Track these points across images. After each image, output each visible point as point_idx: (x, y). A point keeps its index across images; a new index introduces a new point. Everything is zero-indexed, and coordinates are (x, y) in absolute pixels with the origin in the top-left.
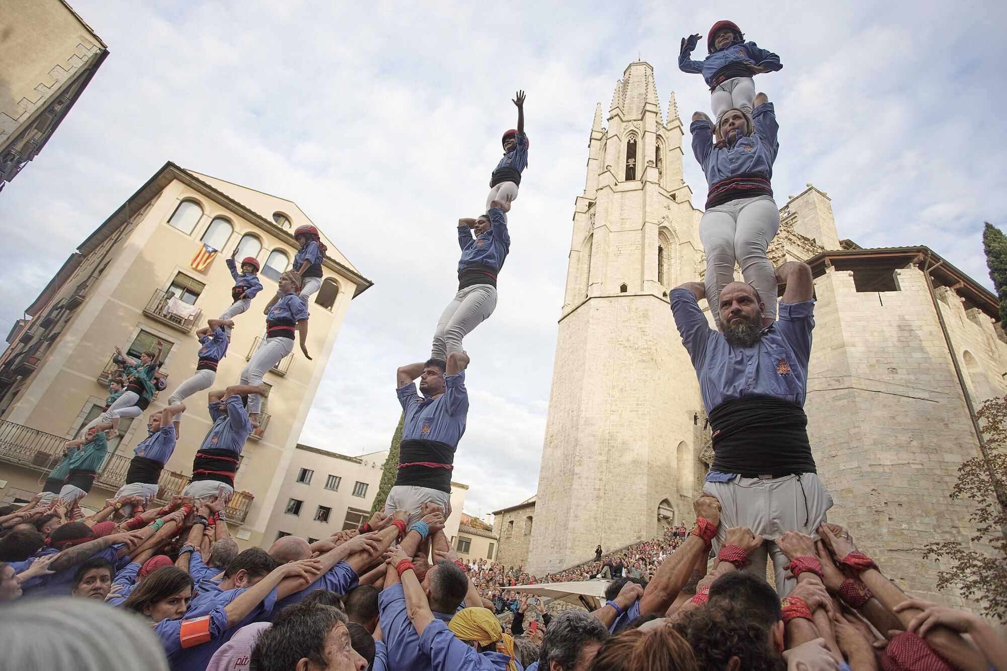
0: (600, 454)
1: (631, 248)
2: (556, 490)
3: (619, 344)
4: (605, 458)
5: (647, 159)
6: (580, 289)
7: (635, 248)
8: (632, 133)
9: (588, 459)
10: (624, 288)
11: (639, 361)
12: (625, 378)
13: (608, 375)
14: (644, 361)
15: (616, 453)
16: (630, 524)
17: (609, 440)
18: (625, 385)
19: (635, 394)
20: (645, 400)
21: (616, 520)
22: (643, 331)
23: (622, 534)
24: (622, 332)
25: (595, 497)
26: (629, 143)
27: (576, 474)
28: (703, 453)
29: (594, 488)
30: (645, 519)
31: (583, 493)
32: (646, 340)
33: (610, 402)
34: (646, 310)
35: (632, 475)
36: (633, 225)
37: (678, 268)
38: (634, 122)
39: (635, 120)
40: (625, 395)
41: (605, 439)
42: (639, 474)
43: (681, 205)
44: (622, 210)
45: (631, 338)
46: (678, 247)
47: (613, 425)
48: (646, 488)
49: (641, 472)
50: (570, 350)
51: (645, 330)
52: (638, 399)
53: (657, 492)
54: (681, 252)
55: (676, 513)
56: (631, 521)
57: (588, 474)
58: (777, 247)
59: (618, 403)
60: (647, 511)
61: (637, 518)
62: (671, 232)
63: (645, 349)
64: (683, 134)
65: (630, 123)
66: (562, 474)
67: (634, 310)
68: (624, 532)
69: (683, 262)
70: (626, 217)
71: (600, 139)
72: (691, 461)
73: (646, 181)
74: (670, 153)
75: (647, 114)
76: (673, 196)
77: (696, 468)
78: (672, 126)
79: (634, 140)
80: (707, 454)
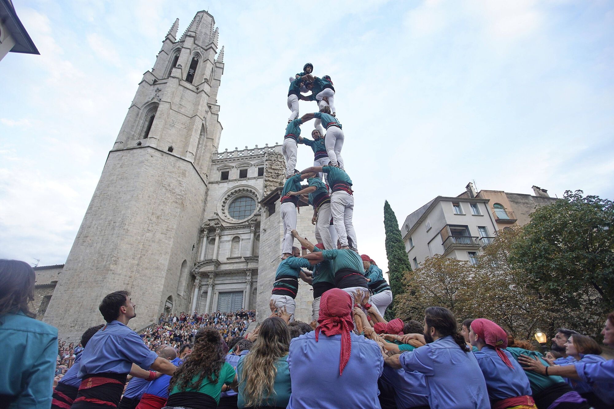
0: (133, 259)
1: (182, 126)
2: (85, 280)
3: (163, 186)
4: (137, 262)
5: (205, 77)
6: (133, 135)
7: (184, 127)
8: (197, 54)
9: (123, 261)
10: (171, 149)
11: (174, 202)
12: (162, 210)
13: (150, 204)
14: (177, 202)
15: (146, 260)
16: (146, 311)
17: (142, 250)
18: (161, 215)
19: (167, 222)
20: (173, 229)
22: (180, 183)
23: (139, 317)
24: (166, 179)
26: (193, 58)
27: (111, 270)
28: (194, 269)
29: (124, 283)
30: (158, 308)
32: (181, 190)
33: (148, 223)
34: (185, 171)
35: (154, 277)
36: (186, 112)
37: (202, 152)
38: (201, 49)
39: (202, 48)
40: (160, 221)
41: (139, 248)
42: (160, 277)
43: (213, 115)
44: (181, 98)
45: (171, 185)
46: (205, 139)
47: (147, 240)
48: (162, 287)
49: (161, 276)
50: (120, 177)
51: (182, 183)
52: (168, 227)
53: (167, 291)
54: (206, 142)
55: (174, 305)
56: (148, 309)
57: (121, 271)
58: (280, 168)
59: (154, 225)
60: (160, 303)
61: (153, 307)
62: (204, 128)
63: (179, 195)
64: (223, 74)
65: (199, 48)
66: (94, 268)
67: (177, 167)
68: (141, 316)
69: (206, 149)
70: (183, 105)
71: (173, 43)
72: (186, 273)
73: (203, 90)
74: (214, 81)
75: (211, 50)
76: (210, 107)
77: (188, 278)
78: (219, 66)
79: (197, 59)
80: (196, 270)
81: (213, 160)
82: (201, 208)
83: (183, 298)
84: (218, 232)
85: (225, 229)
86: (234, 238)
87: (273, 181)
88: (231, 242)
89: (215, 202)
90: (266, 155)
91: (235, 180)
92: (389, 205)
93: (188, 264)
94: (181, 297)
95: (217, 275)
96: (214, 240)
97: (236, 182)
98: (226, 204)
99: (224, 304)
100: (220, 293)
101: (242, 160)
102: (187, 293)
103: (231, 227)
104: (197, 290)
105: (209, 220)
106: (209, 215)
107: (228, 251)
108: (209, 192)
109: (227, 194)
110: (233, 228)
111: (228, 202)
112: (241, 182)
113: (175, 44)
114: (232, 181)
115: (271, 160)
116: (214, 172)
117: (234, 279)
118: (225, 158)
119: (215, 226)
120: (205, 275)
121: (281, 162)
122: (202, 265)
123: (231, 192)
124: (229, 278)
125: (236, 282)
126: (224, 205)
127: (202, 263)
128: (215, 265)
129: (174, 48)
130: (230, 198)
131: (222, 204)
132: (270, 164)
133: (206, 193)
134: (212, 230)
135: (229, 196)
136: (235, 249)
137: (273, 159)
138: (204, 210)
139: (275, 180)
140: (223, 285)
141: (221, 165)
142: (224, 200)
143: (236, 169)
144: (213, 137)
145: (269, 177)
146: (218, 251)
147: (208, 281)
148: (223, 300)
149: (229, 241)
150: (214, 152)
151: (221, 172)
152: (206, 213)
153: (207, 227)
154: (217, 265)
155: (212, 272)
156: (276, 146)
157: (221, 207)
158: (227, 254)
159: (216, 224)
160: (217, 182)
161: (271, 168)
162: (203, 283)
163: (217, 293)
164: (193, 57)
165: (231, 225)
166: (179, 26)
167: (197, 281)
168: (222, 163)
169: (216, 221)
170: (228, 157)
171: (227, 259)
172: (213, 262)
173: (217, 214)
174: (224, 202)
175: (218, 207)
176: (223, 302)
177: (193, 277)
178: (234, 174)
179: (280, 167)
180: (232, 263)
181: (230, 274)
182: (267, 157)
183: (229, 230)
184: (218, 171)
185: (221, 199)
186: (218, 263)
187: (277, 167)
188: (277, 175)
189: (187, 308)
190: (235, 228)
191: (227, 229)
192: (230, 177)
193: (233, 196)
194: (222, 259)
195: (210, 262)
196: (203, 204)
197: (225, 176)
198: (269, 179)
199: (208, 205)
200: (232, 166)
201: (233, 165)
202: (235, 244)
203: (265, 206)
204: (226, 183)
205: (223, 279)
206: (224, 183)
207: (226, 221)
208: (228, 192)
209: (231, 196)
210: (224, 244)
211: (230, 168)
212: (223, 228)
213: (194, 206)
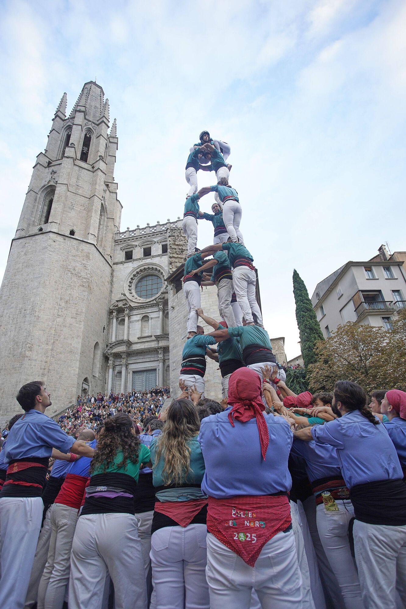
0: (47, 344)
1: (81, 208)
2: (4, 368)
3: (68, 270)
4: (50, 347)
5: (99, 154)
6: (34, 221)
7: (83, 209)
8: (89, 130)
9: (37, 347)
10: (72, 233)
11: (80, 285)
12: (70, 294)
13: (57, 290)
14: (83, 286)
15: (59, 345)
16: (65, 393)
17: (54, 335)
18: (70, 299)
19: (76, 307)
20: (82, 312)
21: (55, 391)
22: (85, 266)
23: (59, 400)
24: (70, 263)
25: (41, 374)
26: (86, 135)
27: (27, 357)
28: (107, 350)
29: (41, 368)
30: (75, 390)
31: (31, 370)
32: (87, 273)
33: (58, 308)
34: (89, 253)
35: (69, 361)
36: (84, 193)
37: (104, 233)
39: (93, 123)
40: (69, 306)
41: (52, 334)
42: (74, 360)
43: (111, 194)
44: (78, 179)
45: (77, 269)
46: (106, 219)
47: (58, 325)
48: (78, 370)
50: (25, 264)
51: (87, 266)
52: (77, 311)
53: (83, 373)
54: (107, 223)
55: (90, 386)
56: (66, 391)
57: (36, 357)
58: (184, 244)
59: (63, 310)
60: (77, 385)
61: (70, 390)
62: (104, 208)
63: (85, 278)
64: (117, 150)
65: (91, 123)
66: (11, 356)
67: (80, 250)
68: (60, 399)
69: (108, 230)
70: (80, 185)
71: (64, 120)
72: (99, 355)
73: (99, 168)
74: (109, 157)
75: (103, 124)
76: (107, 186)
77: (101, 359)
78: (113, 141)
79: (90, 136)
80: (109, 351)
81: (116, 240)
82: (107, 290)
83: (99, 379)
84: (127, 312)
85: (134, 309)
86: (143, 318)
87: (177, 258)
88: (140, 322)
89: (122, 283)
90: (169, 231)
91: (140, 259)
92: (298, 274)
93: (100, 346)
94: (97, 379)
95: (129, 354)
96: (124, 320)
97: (140, 261)
98: (133, 284)
99: (138, 383)
100: (133, 372)
101: (145, 238)
102: (102, 374)
103: (139, 307)
104: (111, 370)
105: (117, 301)
106: (116, 296)
107: (138, 331)
108: (114, 273)
109: (133, 274)
110: (141, 308)
111: (134, 282)
112: (145, 260)
113: (65, 122)
114: (137, 260)
115: (174, 236)
116: (118, 252)
117: (146, 358)
118: (127, 237)
119: (124, 307)
120: (117, 356)
121: (185, 237)
122: (113, 346)
123: (136, 271)
124: (142, 357)
125: (148, 360)
126: (130, 285)
127: (114, 344)
128: (126, 345)
129: (65, 126)
130: (136, 278)
131: (129, 284)
132: (173, 240)
133: (112, 274)
134: (120, 311)
135: (134, 276)
136: (145, 328)
137: (176, 234)
138: (111, 291)
139: (180, 256)
140: (136, 364)
141: (124, 245)
142: (130, 280)
143: (140, 248)
144: (113, 217)
145: (174, 253)
146: (128, 331)
147: (121, 361)
148: (137, 379)
149: (138, 321)
150: (116, 232)
151: (124, 252)
152: (113, 295)
153: (116, 308)
154: (129, 345)
155: (124, 352)
156: (178, 221)
157: (128, 288)
158: (138, 334)
159: (124, 305)
160: (121, 263)
161: (175, 244)
162: (117, 363)
163: (131, 373)
164: (85, 133)
165: (139, 305)
166: (67, 101)
167: (110, 362)
168: (125, 242)
169: (124, 302)
170: (131, 236)
171: (138, 338)
172: (124, 342)
173: (125, 295)
174: (130, 282)
175: (124, 288)
176: (137, 381)
177: (106, 358)
178: (138, 253)
179: (184, 242)
180: (143, 342)
181: (142, 353)
182: (170, 233)
183: (137, 310)
184: (121, 251)
185: (127, 279)
186: (129, 343)
187: (181, 243)
188: (181, 251)
189: (103, 388)
190: (144, 307)
191: (136, 308)
192: (134, 257)
193: (139, 275)
194: (133, 339)
195: (121, 343)
196: (110, 285)
197: (129, 256)
198: (173, 255)
199: (114, 286)
200: (135, 245)
201: (136, 243)
202: (145, 323)
203: (171, 283)
204: (131, 263)
205: (136, 359)
206: (129, 263)
207: (133, 300)
208: (134, 272)
209: (137, 275)
210: (133, 324)
211: (134, 247)
212: (131, 309)
213: (101, 288)
